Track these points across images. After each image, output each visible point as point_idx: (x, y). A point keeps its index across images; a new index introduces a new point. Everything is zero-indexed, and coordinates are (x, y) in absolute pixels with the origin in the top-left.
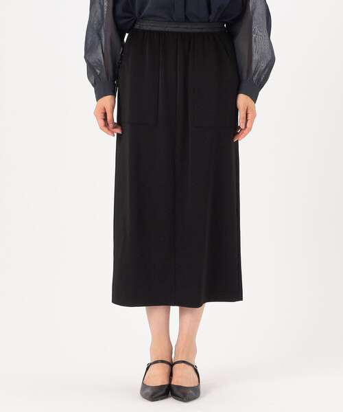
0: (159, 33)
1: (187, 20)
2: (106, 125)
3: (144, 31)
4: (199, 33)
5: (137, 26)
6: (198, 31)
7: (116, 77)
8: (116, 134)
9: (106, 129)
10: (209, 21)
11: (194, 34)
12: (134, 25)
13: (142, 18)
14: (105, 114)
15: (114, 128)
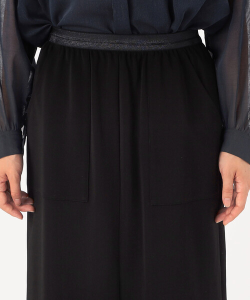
0: (89, 52)
1: (133, 31)
2: (9, 201)
3: (64, 48)
4: (155, 52)
5: (54, 38)
6: (153, 48)
7: (23, 120)
8: (25, 214)
9: (9, 208)
10: (171, 32)
11: (146, 53)
12: (48, 36)
13: (61, 27)
14: (7, 184)
15: (21, 205)
